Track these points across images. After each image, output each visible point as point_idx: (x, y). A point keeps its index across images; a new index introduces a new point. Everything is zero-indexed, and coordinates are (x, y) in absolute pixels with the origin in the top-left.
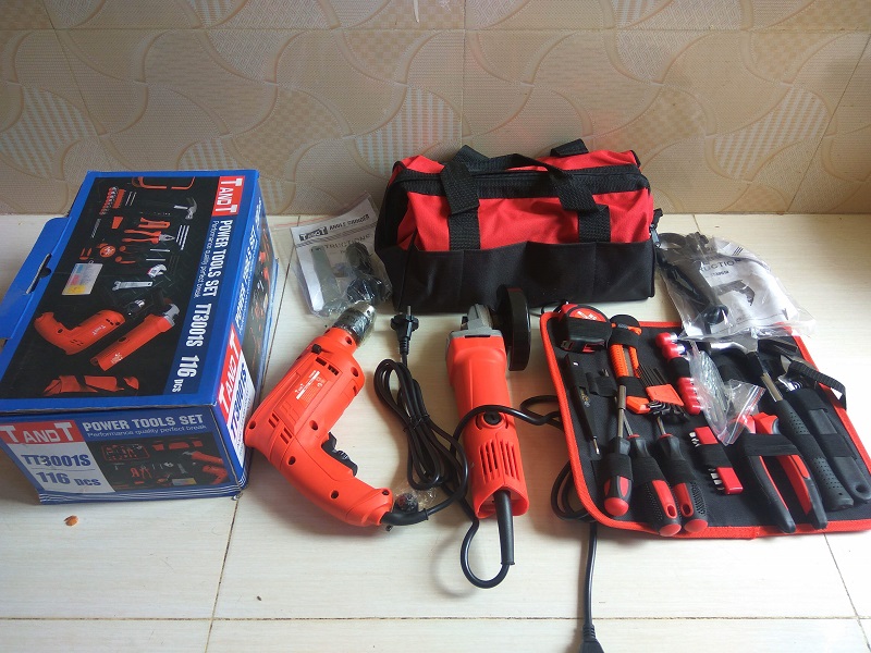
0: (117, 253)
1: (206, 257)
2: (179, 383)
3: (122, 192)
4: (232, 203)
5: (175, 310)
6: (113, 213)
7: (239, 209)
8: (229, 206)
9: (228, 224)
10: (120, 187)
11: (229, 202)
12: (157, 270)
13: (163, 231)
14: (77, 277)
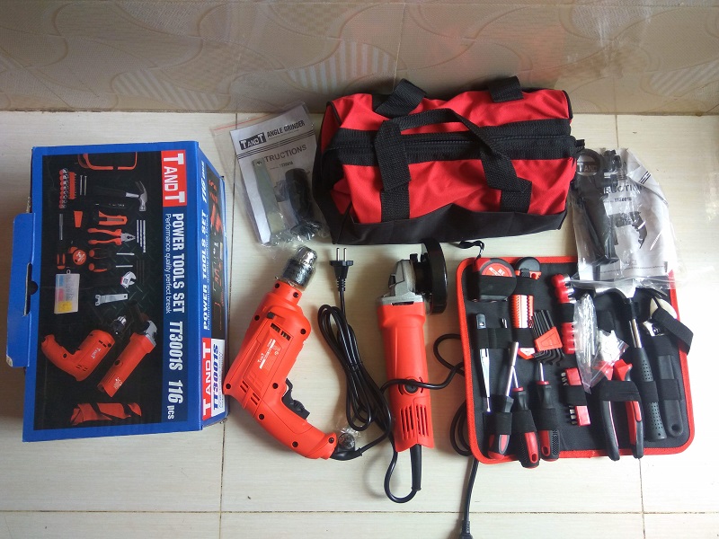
0: (89, 260)
1: (168, 263)
2: (171, 409)
3: (73, 175)
4: (180, 189)
5: (152, 328)
6: (73, 205)
7: (188, 197)
8: (176, 193)
9: (179, 216)
10: (70, 170)
11: (176, 188)
12: (128, 279)
13: (124, 229)
14: (61, 291)
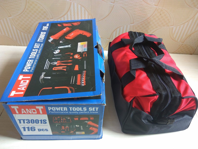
0: (73, 56)
3: (78, 83)
6: (80, 72)
7: (18, 77)
9: (26, 70)
10: (80, 86)
12: (57, 52)
13: (55, 66)
